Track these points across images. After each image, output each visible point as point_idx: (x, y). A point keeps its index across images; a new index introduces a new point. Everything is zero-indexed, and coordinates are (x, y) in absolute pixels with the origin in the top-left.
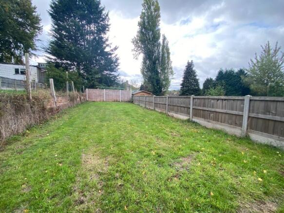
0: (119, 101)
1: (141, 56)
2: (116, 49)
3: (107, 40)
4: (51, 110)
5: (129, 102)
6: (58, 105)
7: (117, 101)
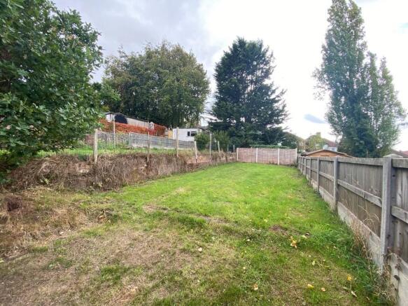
0: (276, 164)
1: (327, 95)
2: (282, 93)
3: (272, 85)
4: (191, 165)
5: (292, 165)
6: (198, 162)
7: (273, 164)
